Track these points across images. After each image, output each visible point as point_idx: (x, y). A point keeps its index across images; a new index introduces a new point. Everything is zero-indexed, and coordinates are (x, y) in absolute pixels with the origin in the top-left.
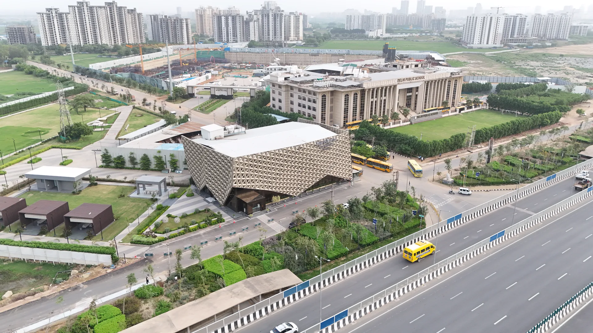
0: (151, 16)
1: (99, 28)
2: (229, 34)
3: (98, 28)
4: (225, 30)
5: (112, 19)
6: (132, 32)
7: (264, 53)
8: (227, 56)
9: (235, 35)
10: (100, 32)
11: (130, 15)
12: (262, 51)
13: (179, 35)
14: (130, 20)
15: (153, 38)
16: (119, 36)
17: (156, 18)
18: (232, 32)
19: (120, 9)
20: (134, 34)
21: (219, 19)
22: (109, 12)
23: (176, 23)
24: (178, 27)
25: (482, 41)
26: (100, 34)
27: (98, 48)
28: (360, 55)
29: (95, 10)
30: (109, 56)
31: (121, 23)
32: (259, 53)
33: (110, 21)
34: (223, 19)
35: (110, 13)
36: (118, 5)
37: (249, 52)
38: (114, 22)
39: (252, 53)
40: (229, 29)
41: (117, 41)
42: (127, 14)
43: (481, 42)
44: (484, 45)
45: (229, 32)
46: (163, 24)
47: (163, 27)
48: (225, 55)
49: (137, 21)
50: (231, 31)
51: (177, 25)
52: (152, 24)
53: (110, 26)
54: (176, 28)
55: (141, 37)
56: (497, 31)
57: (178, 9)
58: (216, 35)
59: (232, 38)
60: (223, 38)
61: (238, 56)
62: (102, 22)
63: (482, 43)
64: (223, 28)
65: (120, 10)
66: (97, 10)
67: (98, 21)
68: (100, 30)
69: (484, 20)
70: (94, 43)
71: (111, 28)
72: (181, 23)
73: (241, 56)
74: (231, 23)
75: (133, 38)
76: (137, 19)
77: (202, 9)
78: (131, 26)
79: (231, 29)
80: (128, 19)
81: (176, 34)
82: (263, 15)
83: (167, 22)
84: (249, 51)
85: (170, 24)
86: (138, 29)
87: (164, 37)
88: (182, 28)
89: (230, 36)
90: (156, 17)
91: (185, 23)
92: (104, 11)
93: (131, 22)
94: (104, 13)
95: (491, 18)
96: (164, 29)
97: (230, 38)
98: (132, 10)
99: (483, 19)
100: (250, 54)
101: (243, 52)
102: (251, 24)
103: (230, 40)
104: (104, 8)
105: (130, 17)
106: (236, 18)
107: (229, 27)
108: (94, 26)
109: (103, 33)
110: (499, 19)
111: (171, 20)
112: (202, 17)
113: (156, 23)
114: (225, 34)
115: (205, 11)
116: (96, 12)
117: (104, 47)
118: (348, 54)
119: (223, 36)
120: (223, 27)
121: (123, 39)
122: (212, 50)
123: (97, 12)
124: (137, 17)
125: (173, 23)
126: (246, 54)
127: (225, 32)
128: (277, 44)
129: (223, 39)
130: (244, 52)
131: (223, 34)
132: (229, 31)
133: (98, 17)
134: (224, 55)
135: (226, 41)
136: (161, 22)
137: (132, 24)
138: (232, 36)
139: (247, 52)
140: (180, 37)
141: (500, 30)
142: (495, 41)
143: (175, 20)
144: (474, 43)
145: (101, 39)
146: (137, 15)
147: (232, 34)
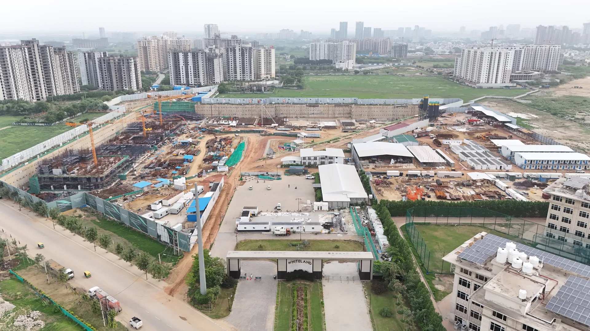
0: (85, 54)
1: (14, 76)
2: (190, 75)
3: (12, 76)
4: (184, 70)
5: (32, 63)
6: (61, 78)
7: (248, 104)
8: (199, 109)
9: (196, 75)
10: (15, 82)
11: (57, 56)
12: (244, 102)
13: (126, 79)
14: (58, 62)
15: (89, 82)
16: (42, 85)
17: (92, 56)
18: (192, 72)
19: (43, 49)
20: (63, 81)
21: (175, 56)
22: (27, 54)
23: (121, 64)
24: (124, 68)
25: (490, 79)
26: (15, 85)
27: (13, 107)
28: (371, 105)
29: (7, 52)
30: (32, 123)
31: (45, 67)
32: (241, 104)
33: (29, 66)
34: (181, 55)
35: (29, 54)
36: (41, 44)
37: (228, 104)
38: (35, 66)
39: (232, 104)
40: (189, 68)
41: (40, 91)
42: (53, 55)
43: (488, 80)
44: (493, 84)
45: (189, 72)
46: (103, 65)
47: (104, 69)
48: (196, 109)
49: (68, 63)
50: (192, 70)
51: (122, 67)
52: (86, 63)
53: (30, 72)
54: (121, 71)
55: (73, 83)
56: (506, 68)
57: (101, 29)
58: (173, 76)
59: (193, 79)
60: (182, 79)
61: (213, 109)
62: (17, 68)
63: (490, 81)
64: (181, 68)
65: (43, 51)
66: (9, 52)
67: (12, 67)
68: (14, 79)
69: (492, 55)
70: (6, 98)
71: (30, 74)
72: (128, 63)
73: (217, 109)
74: (192, 61)
75: (62, 86)
76: (67, 60)
77: (146, 39)
78: (60, 70)
79: (192, 68)
80: (55, 61)
81: (121, 78)
82: (228, 49)
83: (109, 63)
84: (227, 102)
85: (112, 65)
86: (69, 73)
87: (106, 81)
88: (129, 70)
89: (190, 77)
90: (92, 54)
91: (133, 64)
92: (20, 52)
93: (59, 65)
94: (21, 55)
95: (500, 53)
96: (104, 72)
97: (190, 79)
98: (60, 49)
99: (490, 54)
100: (229, 106)
101: (218, 104)
102: (216, 61)
103: (190, 81)
104: (21, 48)
105: (58, 59)
106: (197, 54)
107: (189, 66)
108: (6, 74)
109: (19, 83)
110: (508, 54)
111: (115, 60)
112: (146, 50)
113: (91, 63)
114: (184, 74)
115: (149, 42)
116: (8, 55)
117: (22, 107)
118: (356, 104)
119: (182, 77)
120: (181, 66)
121: (49, 89)
122: (174, 100)
123: (10, 55)
124: (67, 57)
125: (117, 64)
126: (223, 106)
127: (184, 72)
128: (255, 88)
129: (182, 81)
130: (221, 104)
131: (182, 75)
132: (189, 70)
133: (11, 61)
134: (193, 107)
135: (185, 83)
136: (101, 63)
137: (61, 68)
138: (193, 77)
139: (225, 104)
140: (126, 82)
141: (510, 67)
142: (504, 79)
143: (119, 60)
144: (481, 81)
145: (17, 91)
146: (66, 55)
147: (192, 74)
